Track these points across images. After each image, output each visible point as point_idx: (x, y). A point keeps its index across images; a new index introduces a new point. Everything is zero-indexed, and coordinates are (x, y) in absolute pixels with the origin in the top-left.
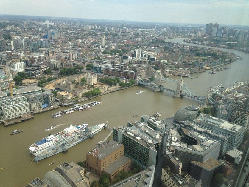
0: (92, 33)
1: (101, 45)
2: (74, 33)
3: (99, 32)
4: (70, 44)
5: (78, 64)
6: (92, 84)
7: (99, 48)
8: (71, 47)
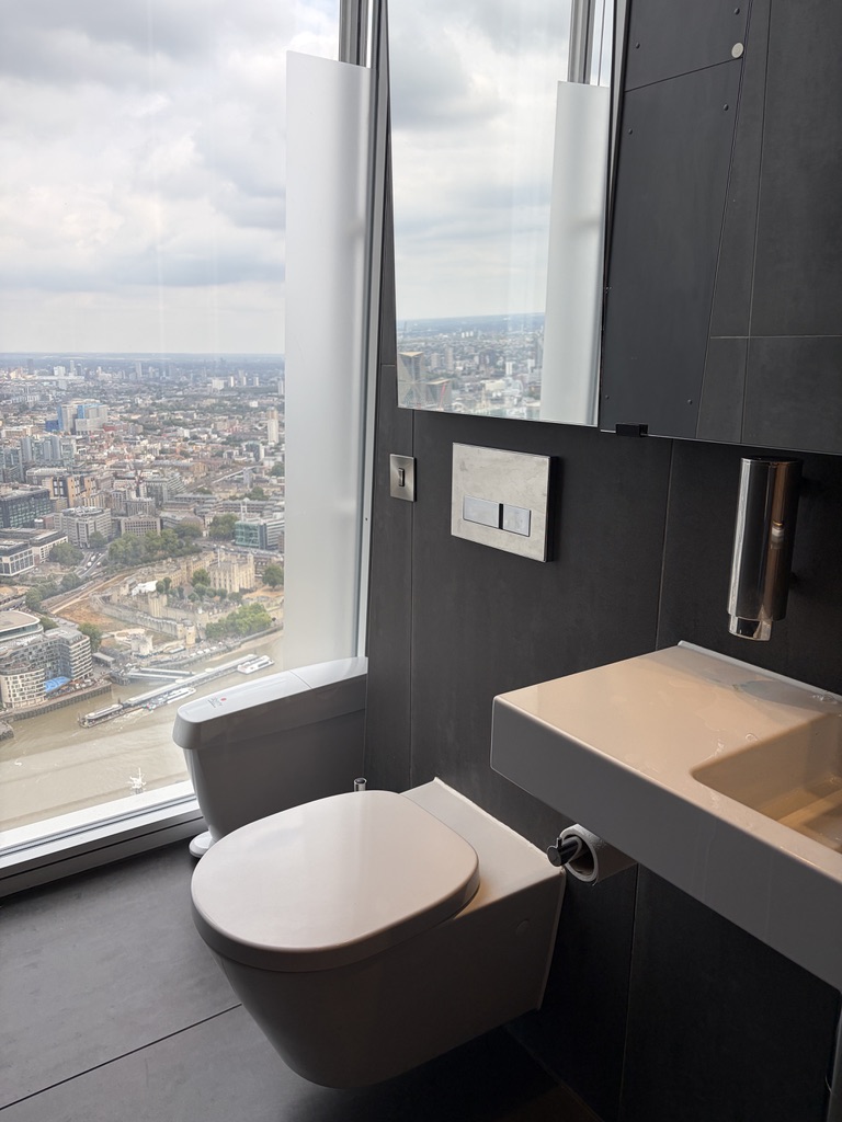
0: (228, 403)
1: (264, 444)
2: (162, 408)
3: (253, 399)
4: (145, 447)
5: (178, 518)
6: (237, 590)
7: (257, 457)
8: (149, 456)
